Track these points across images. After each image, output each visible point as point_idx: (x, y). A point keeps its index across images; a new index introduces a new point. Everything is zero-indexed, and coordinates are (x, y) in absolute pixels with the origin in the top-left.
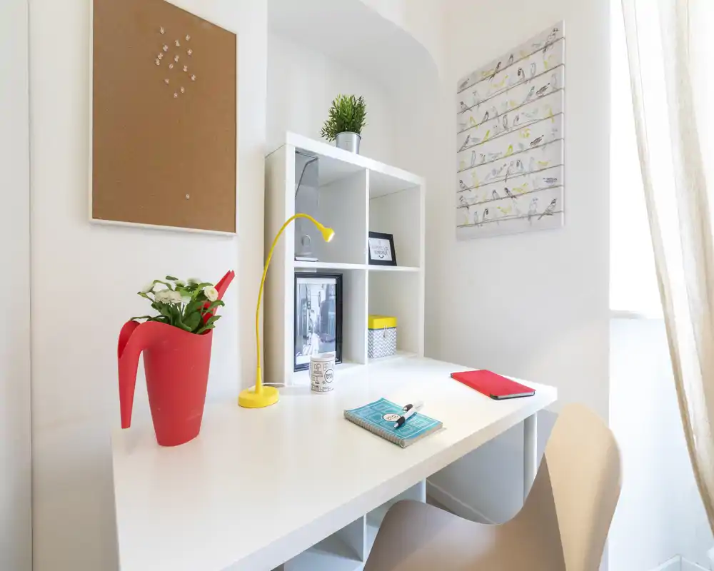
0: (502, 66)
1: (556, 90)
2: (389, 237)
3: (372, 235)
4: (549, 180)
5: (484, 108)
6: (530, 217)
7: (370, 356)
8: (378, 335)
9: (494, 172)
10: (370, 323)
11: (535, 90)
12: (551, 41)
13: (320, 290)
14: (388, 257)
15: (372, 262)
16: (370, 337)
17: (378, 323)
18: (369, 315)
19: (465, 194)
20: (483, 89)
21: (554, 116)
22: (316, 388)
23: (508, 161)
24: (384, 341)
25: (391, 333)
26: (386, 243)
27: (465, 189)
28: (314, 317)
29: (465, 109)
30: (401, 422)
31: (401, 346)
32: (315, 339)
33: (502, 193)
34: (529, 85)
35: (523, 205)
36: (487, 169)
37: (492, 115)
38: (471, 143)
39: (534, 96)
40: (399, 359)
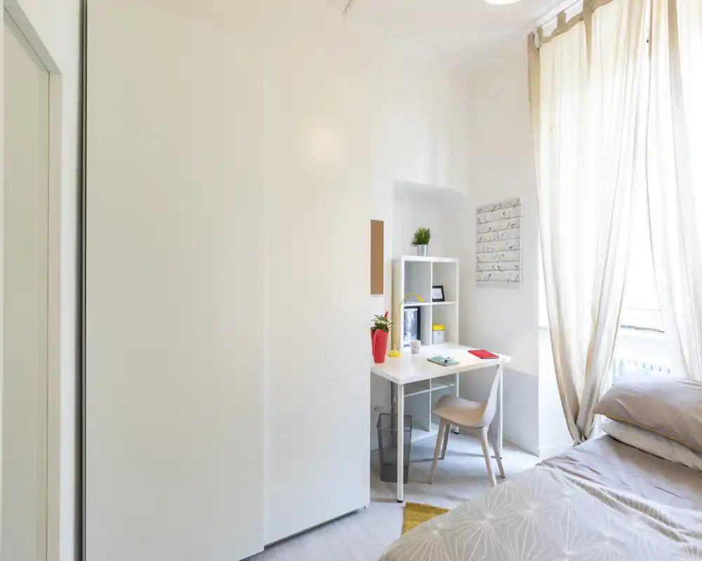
0: (496, 208)
1: (518, 227)
2: (441, 287)
3: (434, 287)
4: (516, 266)
5: (489, 225)
6: (508, 281)
7: (433, 343)
8: (436, 333)
9: (493, 257)
10: (433, 328)
11: (511, 224)
12: (516, 204)
13: (411, 314)
14: (441, 297)
15: (434, 300)
16: (433, 333)
17: (436, 327)
18: (433, 324)
19: (480, 265)
20: (489, 216)
21: (518, 238)
22: (414, 352)
23: (499, 253)
24: (439, 337)
25: (442, 332)
26: (440, 290)
27: (480, 262)
28: (409, 325)
29: (479, 223)
30: (446, 361)
31: (447, 339)
32: (409, 334)
33: (497, 268)
34: (508, 221)
35: (505, 275)
36: (490, 255)
37: (492, 229)
38: (482, 240)
39: (510, 227)
40: (446, 344)
